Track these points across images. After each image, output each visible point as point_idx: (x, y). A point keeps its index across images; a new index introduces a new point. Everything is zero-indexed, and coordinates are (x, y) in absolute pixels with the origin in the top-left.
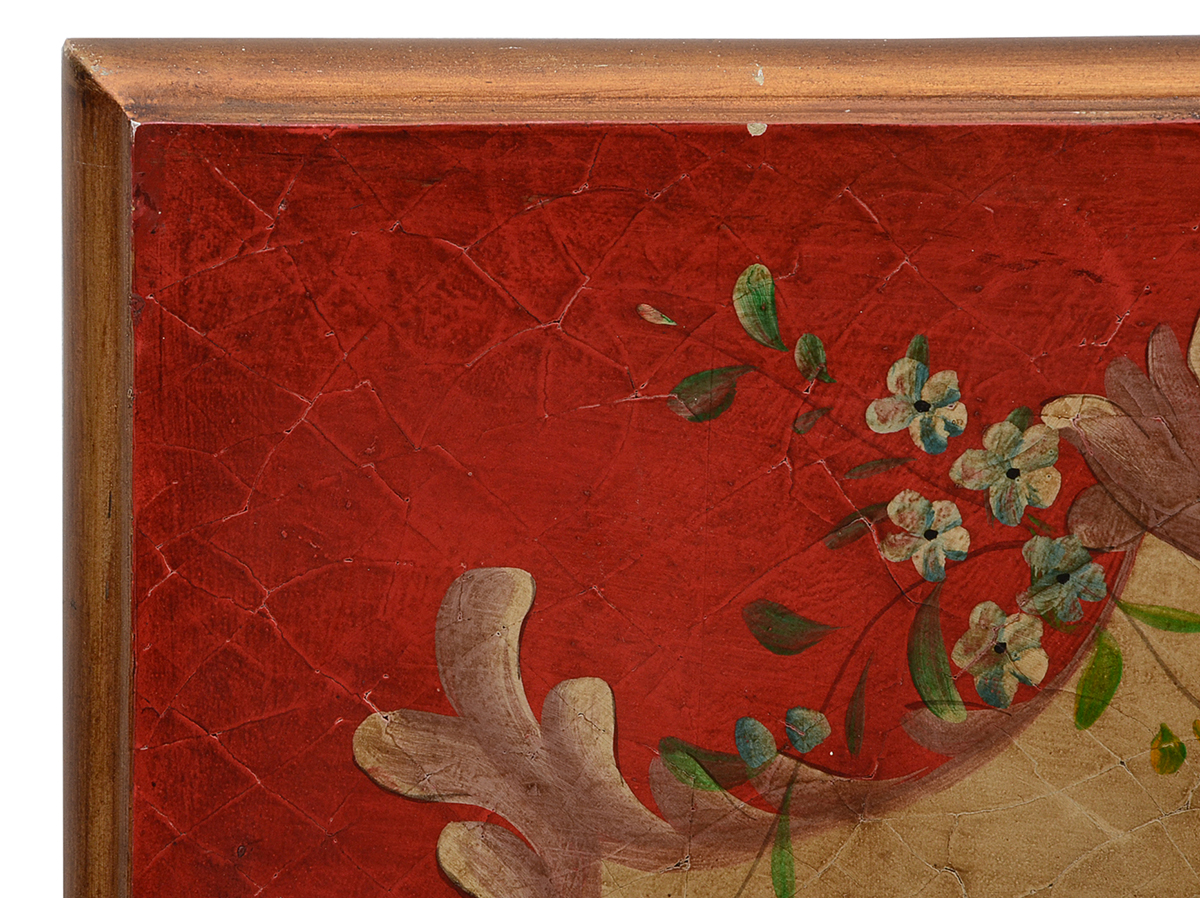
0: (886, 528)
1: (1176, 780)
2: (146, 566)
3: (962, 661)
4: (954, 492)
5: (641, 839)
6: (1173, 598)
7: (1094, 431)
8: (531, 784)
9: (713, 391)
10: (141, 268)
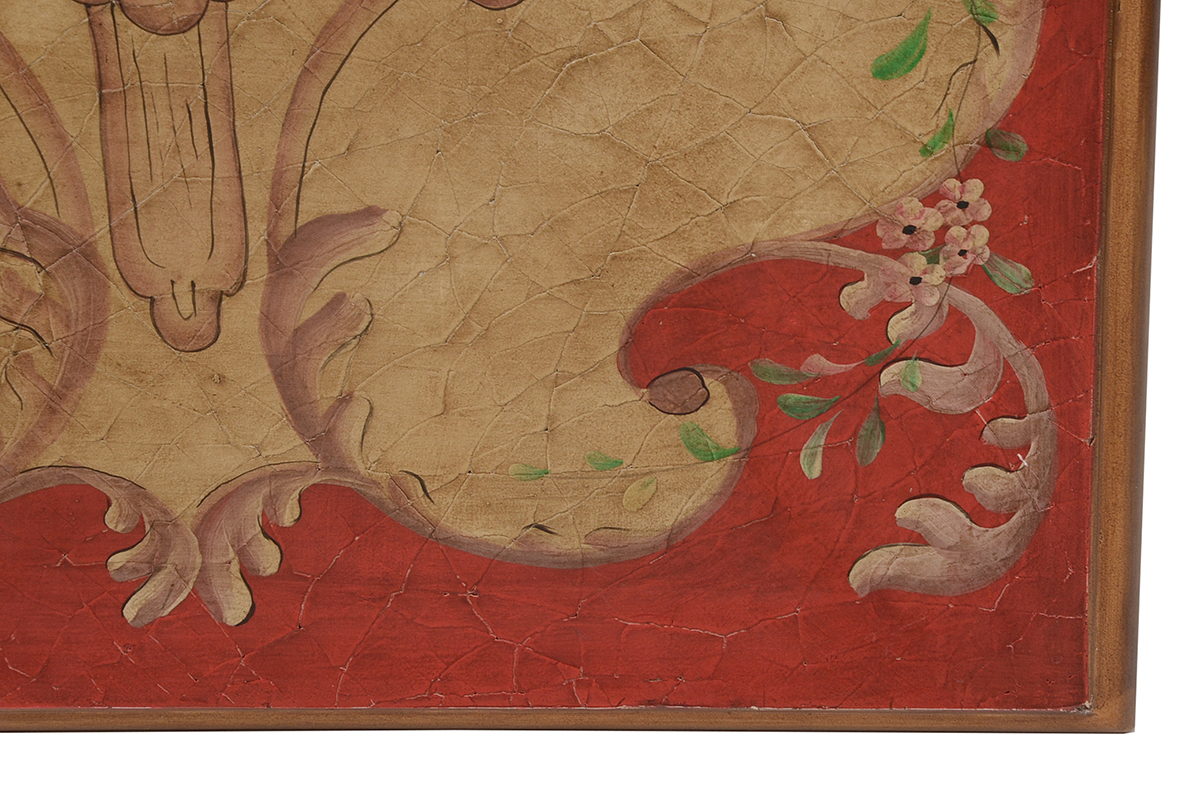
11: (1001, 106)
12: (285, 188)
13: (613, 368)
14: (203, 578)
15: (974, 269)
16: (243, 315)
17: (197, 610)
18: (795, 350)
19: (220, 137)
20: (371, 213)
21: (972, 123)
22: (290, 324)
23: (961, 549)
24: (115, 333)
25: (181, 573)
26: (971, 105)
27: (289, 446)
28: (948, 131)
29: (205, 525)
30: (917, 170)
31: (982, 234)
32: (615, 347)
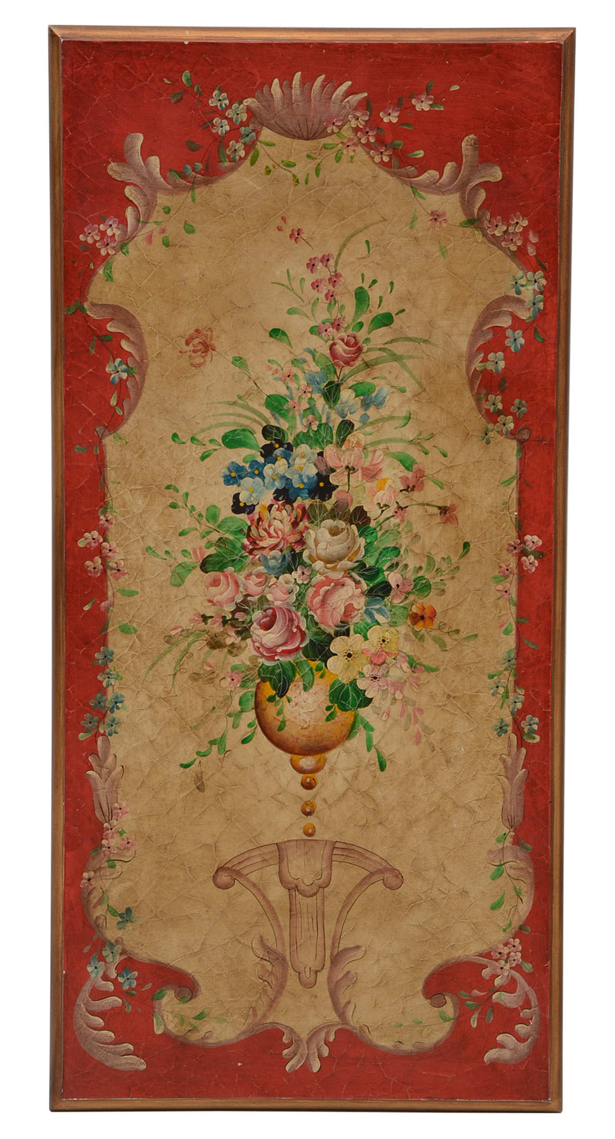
0: (213, 125)
1: (269, 176)
2: (65, 132)
3: (228, 153)
4: (226, 118)
5: (165, 189)
6: (269, 140)
7: (253, 106)
8: (143, 178)
9: (179, 97)
10: (64, 70)
11: (524, 918)
12: (336, 940)
13: (421, 993)
14: (308, 1058)
15: (517, 964)
16: (323, 977)
17: (306, 1067)
18: (470, 989)
19: (320, 926)
20: (358, 947)
21: (516, 923)
22: (335, 980)
23: (514, 1050)
24: (289, 983)
25: (302, 1056)
26: (516, 917)
27: (333, 1017)
28: (510, 925)
29: (309, 1041)
30: (502, 936)
31: (519, 954)
32: (421, 987)
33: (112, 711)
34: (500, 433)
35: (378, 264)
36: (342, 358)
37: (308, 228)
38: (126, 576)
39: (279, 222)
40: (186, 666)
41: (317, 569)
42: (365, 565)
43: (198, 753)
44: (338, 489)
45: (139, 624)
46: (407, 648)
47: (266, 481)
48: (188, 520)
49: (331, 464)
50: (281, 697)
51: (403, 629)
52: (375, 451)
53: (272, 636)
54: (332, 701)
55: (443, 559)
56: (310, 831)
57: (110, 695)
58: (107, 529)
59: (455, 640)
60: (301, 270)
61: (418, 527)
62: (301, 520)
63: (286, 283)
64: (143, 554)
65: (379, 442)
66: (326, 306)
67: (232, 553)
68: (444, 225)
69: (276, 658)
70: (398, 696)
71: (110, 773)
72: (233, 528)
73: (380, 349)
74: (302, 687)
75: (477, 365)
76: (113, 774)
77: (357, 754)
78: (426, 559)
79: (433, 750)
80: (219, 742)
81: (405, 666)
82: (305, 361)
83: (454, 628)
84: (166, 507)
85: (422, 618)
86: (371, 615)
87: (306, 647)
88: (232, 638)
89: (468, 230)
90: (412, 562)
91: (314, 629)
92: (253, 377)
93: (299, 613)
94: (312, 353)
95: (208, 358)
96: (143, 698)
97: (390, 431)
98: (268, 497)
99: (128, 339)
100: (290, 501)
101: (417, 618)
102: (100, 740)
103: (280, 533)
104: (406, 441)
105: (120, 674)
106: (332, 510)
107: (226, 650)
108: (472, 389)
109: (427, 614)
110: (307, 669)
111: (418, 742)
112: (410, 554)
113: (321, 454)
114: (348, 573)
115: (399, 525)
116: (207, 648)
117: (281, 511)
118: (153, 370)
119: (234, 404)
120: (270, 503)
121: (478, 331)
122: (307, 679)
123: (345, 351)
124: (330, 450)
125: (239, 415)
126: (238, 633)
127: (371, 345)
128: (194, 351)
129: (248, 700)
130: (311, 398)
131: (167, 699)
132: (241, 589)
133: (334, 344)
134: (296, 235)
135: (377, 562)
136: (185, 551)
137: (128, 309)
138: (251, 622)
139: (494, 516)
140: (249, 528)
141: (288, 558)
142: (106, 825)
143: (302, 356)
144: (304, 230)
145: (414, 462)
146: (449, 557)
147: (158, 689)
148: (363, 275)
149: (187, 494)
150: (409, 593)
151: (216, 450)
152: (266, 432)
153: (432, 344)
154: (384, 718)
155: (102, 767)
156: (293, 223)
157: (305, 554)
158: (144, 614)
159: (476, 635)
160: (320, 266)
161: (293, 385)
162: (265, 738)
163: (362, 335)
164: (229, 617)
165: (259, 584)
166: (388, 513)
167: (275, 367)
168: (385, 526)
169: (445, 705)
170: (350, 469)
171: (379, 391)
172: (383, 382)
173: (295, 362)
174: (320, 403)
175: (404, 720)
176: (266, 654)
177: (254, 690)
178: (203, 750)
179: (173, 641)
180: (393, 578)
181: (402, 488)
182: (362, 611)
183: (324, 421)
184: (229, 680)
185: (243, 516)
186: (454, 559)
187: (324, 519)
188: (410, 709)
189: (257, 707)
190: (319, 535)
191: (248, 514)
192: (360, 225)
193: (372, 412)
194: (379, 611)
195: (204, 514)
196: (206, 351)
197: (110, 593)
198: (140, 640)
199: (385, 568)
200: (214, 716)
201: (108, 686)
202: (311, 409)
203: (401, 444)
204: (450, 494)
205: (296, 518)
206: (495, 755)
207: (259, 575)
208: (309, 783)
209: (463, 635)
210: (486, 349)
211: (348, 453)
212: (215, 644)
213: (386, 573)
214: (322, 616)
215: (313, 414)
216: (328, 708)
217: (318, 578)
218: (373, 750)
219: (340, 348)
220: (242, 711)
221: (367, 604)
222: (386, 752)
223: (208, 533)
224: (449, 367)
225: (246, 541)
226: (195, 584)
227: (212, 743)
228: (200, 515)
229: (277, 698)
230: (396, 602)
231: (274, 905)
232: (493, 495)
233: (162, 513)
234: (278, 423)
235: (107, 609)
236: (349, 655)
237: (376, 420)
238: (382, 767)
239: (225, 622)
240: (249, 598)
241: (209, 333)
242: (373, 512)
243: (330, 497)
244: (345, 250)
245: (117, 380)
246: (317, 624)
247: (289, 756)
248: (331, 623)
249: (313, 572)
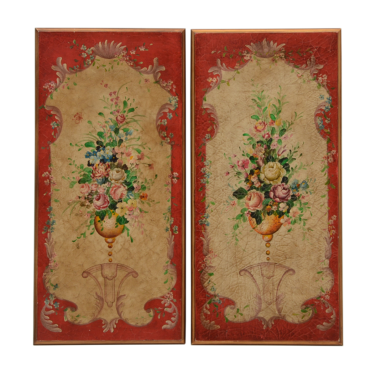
0: (82, 55)
1: (98, 69)
2: (39, 57)
3: (86, 63)
4: (86, 53)
5: (68, 73)
6: (98, 59)
7: (93, 49)
8: (62, 70)
9: (72, 47)
10: (39, 40)
11: (174, 286)
12: (118, 293)
13: (143, 309)
14: (110, 328)
15: (172, 300)
16: (114, 304)
17: (109, 331)
18: (158, 307)
19: (114, 289)
20: (125, 295)
21: (171, 287)
22: (118, 305)
23: (171, 325)
24: (104, 306)
25: (108, 327)
26: (171, 286)
27: (117, 316)
28: (170, 288)
29: (110, 323)
30: (167, 291)
31: (172, 297)
32: (143, 307)
33: (52, 225)
34: (166, 143)
35: (130, 94)
36: (119, 121)
37: (110, 84)
38: (56, 185)
39: (101, 82)
40: (74, 212)
41: (113, 183)
42: (127, 182)
43: (77, 238)
44: (119, 159)
45: (60, 199)
46: (139, 206)
47: (98, 157)
48: (74, 169)
49: (116, 152)
50: (102, 221)
51: (138, 200)
52: (129, 148)
53: (99, 202)
54: (117, 222)
55: (150, 179)
56: (111, 260)
57: (51, 220)
58: (51, 171)
59: (153, 203)
60: (107, 96)
61: (142, 170)
62: (108, 168)
63: (103, 99)
64: (61, 178)
65: (131, 145)
66: (115, 106)
67: (87, 178)
68: (149, 83)
69: (101, 209)
70: (137, 220)
71: (51, 243)
72: (88, 171)
73: (131, 118)
74: (108, 218)
75: (159, 123)
76: (52, 244)
77: (124, 237)
78: (144, 180)
79: (147, 236)
80: (84, 234)
81: (139, 211)
82: (109, 122)
83: (153, 200)
84: (68, 165)
85: (144, 197)
86: (128, 196)
87: (110, 205)
88: (87, 203)
89: (156, 84)
90: (140, 181)
91: (112, 200)
92: (94, 127)
93: (107, 196)
94: (111, 119)
95: (80, 121)
96: (61, 221)
97: (134, 142)
98: (98, 162)
99: (57, 116)
100: (104, 163)
101: (142, 197)
102: (48, 234)
103: (102, 172)
104: (138, 145)
105: (54, 214)
106: (117, 165)
107: (86, 207)
108: (157, 130)
109: (145, 196)
110: (110, 212)
111: (142, 234)
112: (140, 178)
113: (114, 149)
114: (122, 184)
115: (136, 170)
116: (80, 206)
117: (102, 166)
118: (64, 124)
119: (88, 134)
120: (99, 163)
121: (159, 113)
122: (110, 215)
123: (120, 119)
124: (116, 148)
125: (90, 138)
126: (89, 202)
127: (128, 117)
128: (76, 119)
129: (92, 222)
130: (111, 133)
131: (68, 222)
132: (90, 189)
133: (117, 117)
134: (106, 86)
135: (130, 180)
136: (74, 178)
137: (57, 107)
138: (93, 198)
139: (164, 167)
140: (93, 170)
141: (104, 180)
142: (50, 259)
143: (108, 120)
144: (108, 84)
145: (141, 151)
146: (151, 179)
147: (66, 219)
148: (125, 97)
149: (74, 161)
150: (140, 190)
151: (83, 148)
152: (98, 142)
153: (146, 117)
154: (132, 227)
155: (49, 242)
156: (105, 82)
157: (109, 178)
158: (62, 196)
159: (159, 202)
160: (113, 94)
161: (105, 129)
162: (97, 233)
163: (125, 114)
164: (87, 197)
165: (96, 187)
166: (133, 166)
167: (100, 124)
168: (132, 170)
169: (150, 223)
170: (122, 153)
171: (131, 130)
172: (132, 128)
173: (106, 122)
174: (113, 134)
175: (138, 227)
176: (98, 208)
177: (94, 218)
178: (79, 237)
179: (70, 204)
180: (135, 185)
181: (137, 159)
182: (126, 195)
183: (114, 139)
184: (87, 216)
185: (91, 167)
186: (153, 180)
187: (114, 168)
188: (140, 224)
189: (95, 223)
190: (113, 173)
191: (92, 166)
192: (125, 83)
193: (128, 137)
194: (131, 195)
195: (79, 167)
196: (80, 119)
197: (51, 190)
198: (60, 204)
199: (132, 182)
200: (82, 226)
201: (51, 218)
202: (111, 136)
203: (137, 146)
204: (151, 160)
205: (106, 168)
206: (165, 238)
207: (95, 185)
208: (110, 246)
209: (155, 202)
210: (161, 118)
211: (121, 149)
212: (83, 205)
213: (133, 184)
214: (114, 196)
215: (111, 137)
216: (116, 224)
217: (113, 185)
218: (129, 236)
219: (119, 118)
220: (90, 225)
221: (127, 193)
222: (133, 237)
223: (80, 172)
224: (151, 124)
225: (92, 175)
226: (77, 187)
227: (81, 234)
228: (78, 167)
229: (101, 221)
230: (136, 192)
231: (100, 283)
232: (164, 161)
233: (67, 166)
234: (101, 140)
235: (51, 195)
236: (122, 208)
237: (130, 139)
238: (132, 241)
239: (85, 198)
240: (93, 191)
241: (81, 114)
242: (129, 166)
243: (116, 162)
244: (120, 90)
245: (54, 128)
246: (113, 199)
247: (105, 238)
248: (117, 199)
249: (112, 184)
